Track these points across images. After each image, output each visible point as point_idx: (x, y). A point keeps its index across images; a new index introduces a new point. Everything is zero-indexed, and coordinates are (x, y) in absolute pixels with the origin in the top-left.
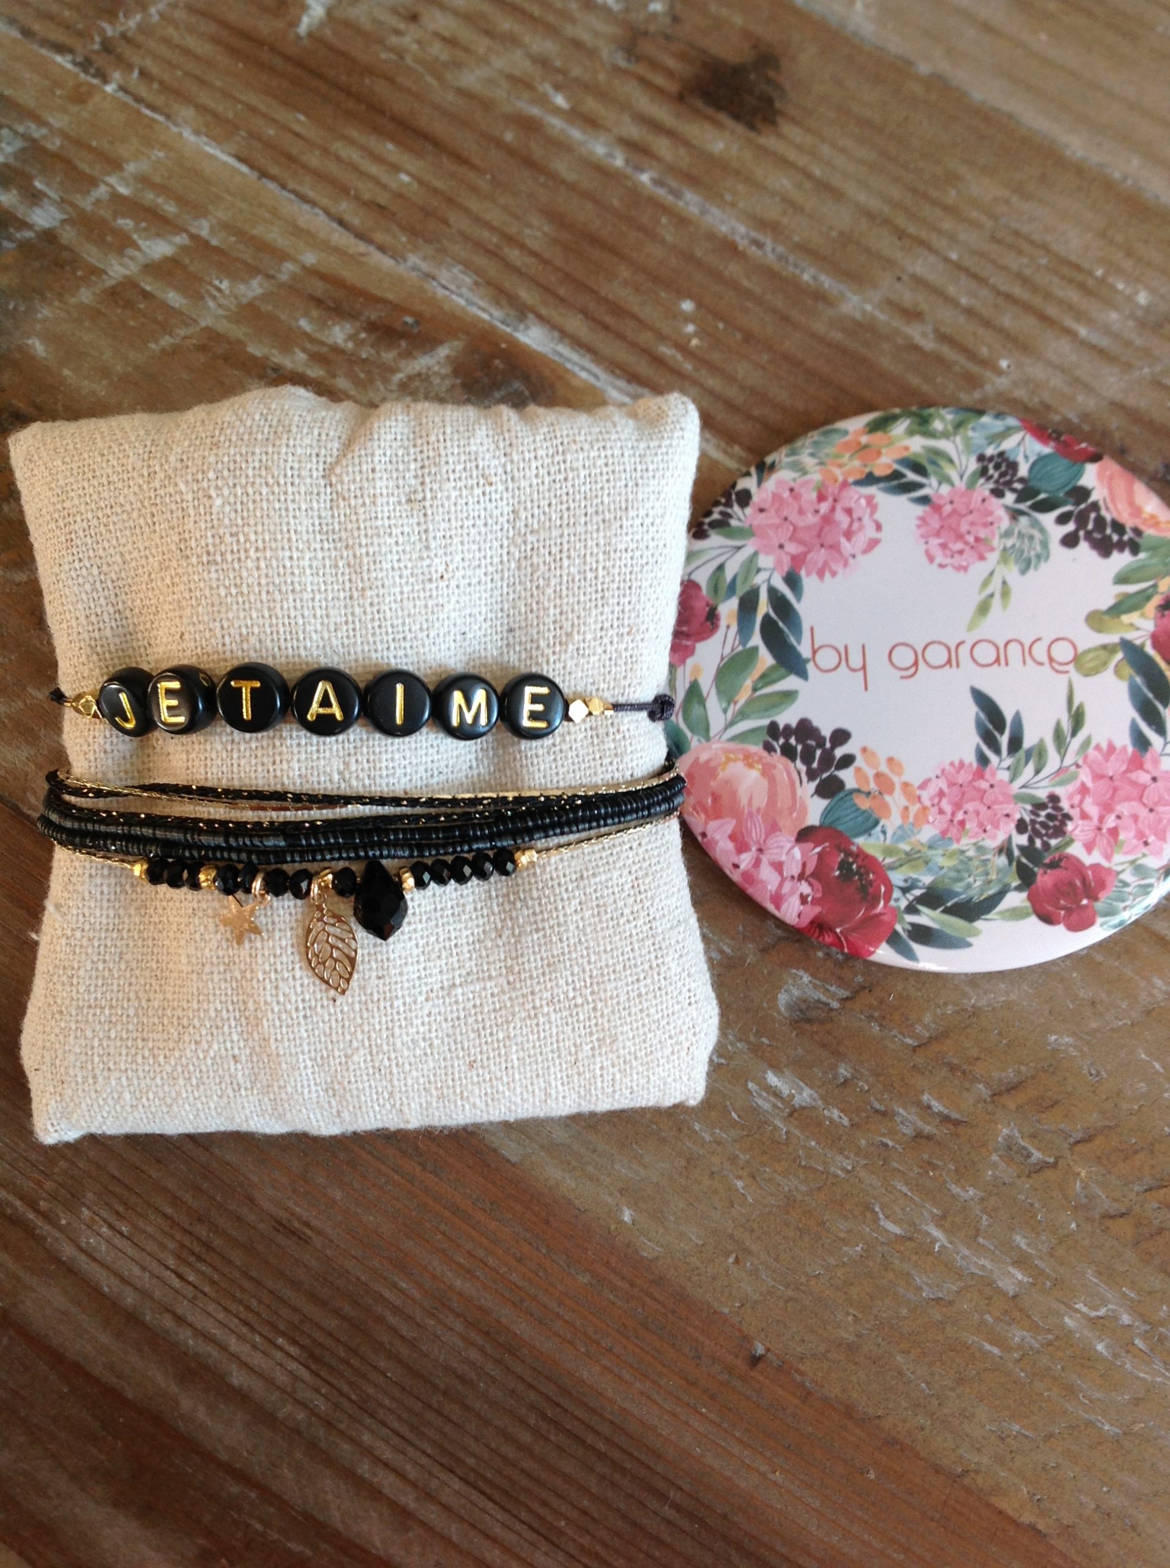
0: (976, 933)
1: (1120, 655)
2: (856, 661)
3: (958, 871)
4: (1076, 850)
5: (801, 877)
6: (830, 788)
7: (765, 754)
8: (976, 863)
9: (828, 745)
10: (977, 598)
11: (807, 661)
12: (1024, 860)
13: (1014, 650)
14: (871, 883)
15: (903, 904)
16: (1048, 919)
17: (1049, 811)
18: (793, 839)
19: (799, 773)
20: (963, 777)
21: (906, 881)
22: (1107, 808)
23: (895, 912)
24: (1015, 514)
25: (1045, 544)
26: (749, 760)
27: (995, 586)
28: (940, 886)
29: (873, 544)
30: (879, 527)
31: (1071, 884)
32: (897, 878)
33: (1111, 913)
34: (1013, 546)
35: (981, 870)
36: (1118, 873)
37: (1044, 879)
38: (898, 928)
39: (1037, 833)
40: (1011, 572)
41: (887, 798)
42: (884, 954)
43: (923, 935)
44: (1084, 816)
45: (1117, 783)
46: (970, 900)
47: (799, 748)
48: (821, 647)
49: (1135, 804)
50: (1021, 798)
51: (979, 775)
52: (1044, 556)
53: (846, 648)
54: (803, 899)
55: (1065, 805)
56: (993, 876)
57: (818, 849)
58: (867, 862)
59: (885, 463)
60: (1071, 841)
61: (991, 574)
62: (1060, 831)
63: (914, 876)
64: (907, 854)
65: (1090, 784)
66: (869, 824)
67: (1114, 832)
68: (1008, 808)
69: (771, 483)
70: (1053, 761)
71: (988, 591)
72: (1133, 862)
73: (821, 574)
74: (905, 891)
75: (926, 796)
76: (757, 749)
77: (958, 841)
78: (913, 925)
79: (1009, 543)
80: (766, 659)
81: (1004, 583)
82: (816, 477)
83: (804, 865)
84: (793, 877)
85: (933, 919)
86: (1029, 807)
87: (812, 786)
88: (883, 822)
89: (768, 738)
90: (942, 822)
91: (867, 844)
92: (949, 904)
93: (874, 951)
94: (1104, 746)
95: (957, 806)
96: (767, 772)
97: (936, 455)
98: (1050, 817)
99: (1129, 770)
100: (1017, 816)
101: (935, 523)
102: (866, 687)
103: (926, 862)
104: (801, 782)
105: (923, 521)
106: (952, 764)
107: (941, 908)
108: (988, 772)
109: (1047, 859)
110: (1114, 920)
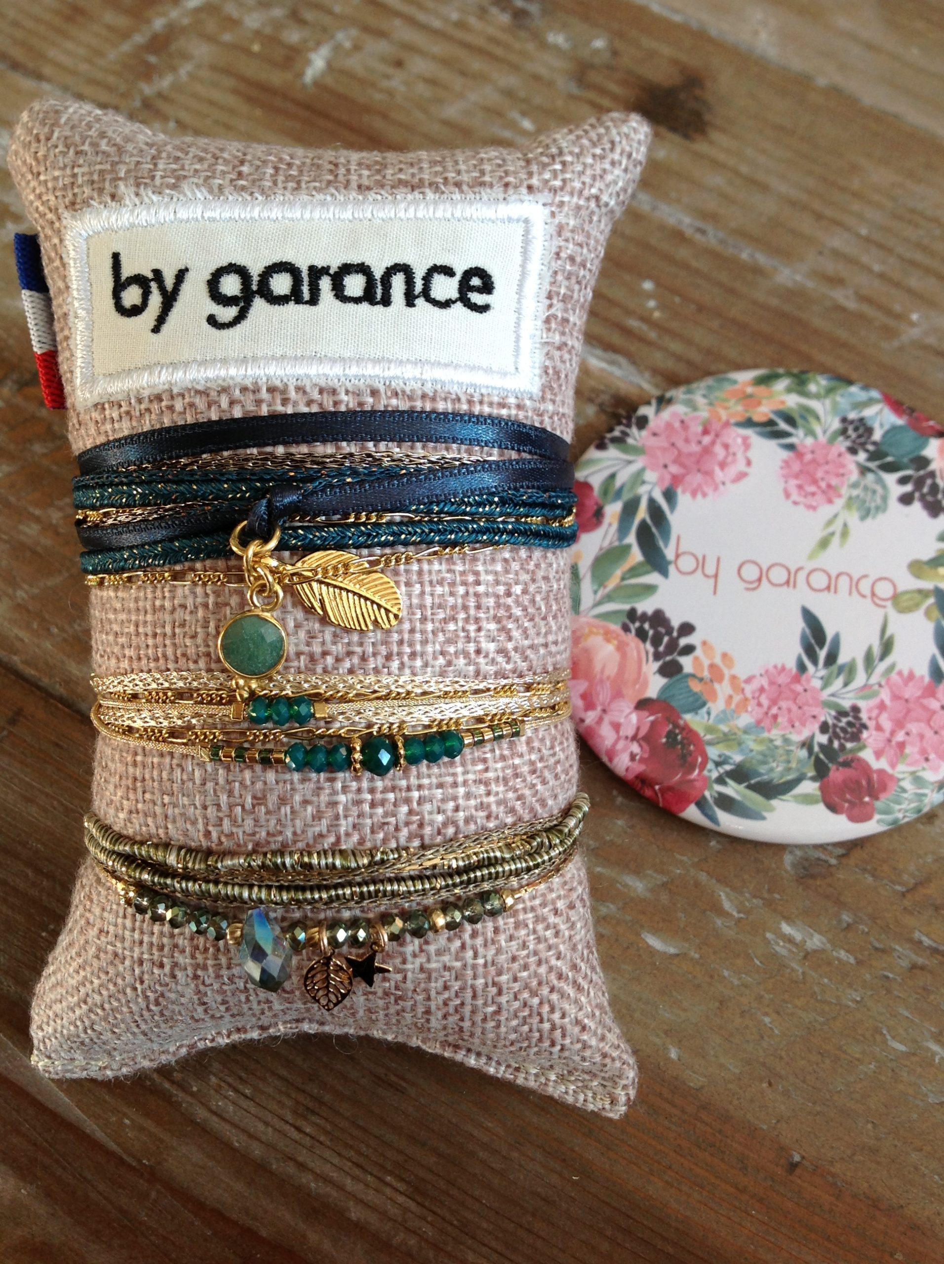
0: (771, 809)
1: (931, 600)
2: (710, 569)
3: (765, 756)
4: (867, 755)
5: (634, 738)
6: (670, 670)
7: (621, 632)
8: (781, 751)
9: (675, 634)
10: (819, 534)
11: (669, 563)
12: (822, 756)
13: (844, 582)
14: (690, 753)
15: (715, 775)
16: (833, 808)
17: (850, 719)
18: (632, 706)
19: (647, 653)
20: (783, 679)
21: (720, 756)
22: (899, 724)
23: (706, 780)
24: (864, 470)
25: (885, 499)
26: (608, 636)
27: (837, 526)
28: (748, 765)
29: (742, 476)
30: (749, 463)
31: (858, 783)
32: (713, 752)
33: (887, 811)
34: (858, 497)
35: (784, 758)
36: (899, 780)
37: (836, 774)
38: (707, 794)
39: (837, 736)
40: (853, 518)
41: (717, 686)
42: (692, 813)
43: (726, 803)
44: (879, 728)
45: (911, 705)
46: (771, 781)
47: (651, 633)
48: (684, 553)
49: (922, 725)
50: (827, 704)
51: (797, 679)
52: (882, 508)
53: (704, 558)
54: (633, 757)
55: (864, 716)
56: (794, 765)
57: (652, 718)
58: (690, 735)
59: (763, 412)
60: (864, 747)
61: (836, 516)
62: (856, 737)
63: (728, 753)
64: (725, 734)
65: (888, 702)
66: (698, 704)
67: (902, 746)
68: (816, 711)
69: (667, 414)
70: (860, 678)
71: (831, 529)
72: (913, 773)
73: (694, 494)
74: (718, 764)
75: (749, 689)
76: (616, 628)
77: (769, 731)
78: (720, 794)
79: (855, 492)
80: (636, 555)
81: (845, 525)
82: (704, 414)
83: (638, 729)
84: (627, 738)
85: (737, 792)
86: (833, 713)
87: (656, 665)
88: (709, 705)
89: (627, 621)
90: (759, 712)
91: (693, 720)
92: (753, 782)
93: (683, 809)
94: (906, 673)
95: (774, 702)
96: (621, 648)
97: (807, 412)
98: (850, 724)
99: (923, 696)
100: (822, 719)
101: (796, 467)
102: (715, 592)
103: (740, 744)
104: (647, 660)
105: (787, 463)
106: (775, 667)
107: (745, 784)
108: (804, 678)
109: (841, 759)
110: (888, 818)
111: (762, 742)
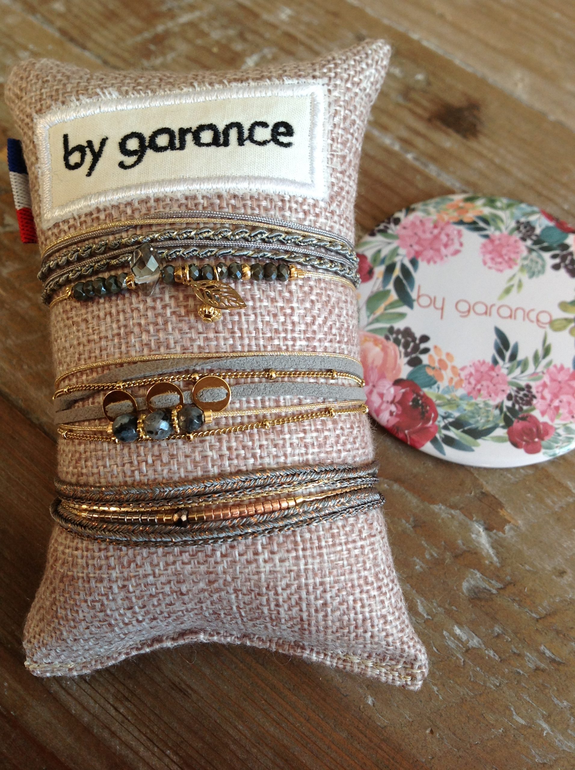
0: (477, 445)
1: (573, 324)
2: (439, 304)
3: (473, 413)
4: (536, 413)
5: (392, 402)
6: (415, 362)
7: (385, 340)
8: (483, 411)
9: (417, 342)
10: (505, 286)
11: (414, 300)
12: (508, 414)
13: (520, 314)
14: (427, 411)
15: (442, 424)
16: (516, 445)
17: (525, 392)
18: (391, 383)
19: (400, 352)
20: (484, 369)
21: (445, 413)
22: (555, 396)
23: (437, 428)
24: (530, 250)
25: (543, 266)
26: (376, 342)
27: (515, 282)
28: (463, 418)
29: (457, 252)
30: (461, 245)
31: (531, 430)
32: (441, 411)
33: (550, 448)
34: (527, 265)
35: (485, 414)
36: (556, 429)
37: (517, 425)
38: (438, 436)
39: (517, 402)
40: (524, 277)
41: (443, 372)
42: (428, 448)
43: (450, 441)
44: (543, 398)
45: (562, 385)
46: (477, 428)
48: (423, 295)
49: (570, 396)
50: (511, 384)
51: (492, 369)
52: (542, 271)
53: (435, 298)
54: (391, 414)
55: (534, 391)
56: (491, 419)
57: (403, 390)
58: (427, 401)
59: (470, 216)
60: (533, 409)
61: (514, 276)
62: (529, 403)
63: (450, 411)
64: (449, 400)
65: (548, 383)
66: (431, 382)
67: (557, 408)
68: (505, 387)
69: (412, 217)
70: (531, 369)
71: (512, 283)
72: (565, 425)
73: (429, 261)
74: (444, 418)
75: (463, 374)
76: (381, 337)
77: (476, 398)
78: (446, 436)
79: (526, 262)
80: (394, 296)
81: (520, 281)
82: (434, 217)
83: (395, 397)
84: (388, 402)
85: (456, 435)
86: (515, 388)
87: (406, 360)
88: (439, 383)
89: (388, 334)
90: (470, 388)
91: (429, 392)
92: (466, 428)
93: (423, 445)
94: (559, 366)
95: (478, 382)
96: (384, 349)
97: (496, 218)
98: (525, 395)
99: (570, 380)
100: (508, 392)
101: (490, 247)
102: (442, 317)
103: (458, 406)
104: (400, 356)
105: (484, 246)
106: (479, 361)
107: (461, 430)
108: (497, 368)
109: (520, 415)
110: (551, 452)
111: (471, 405)
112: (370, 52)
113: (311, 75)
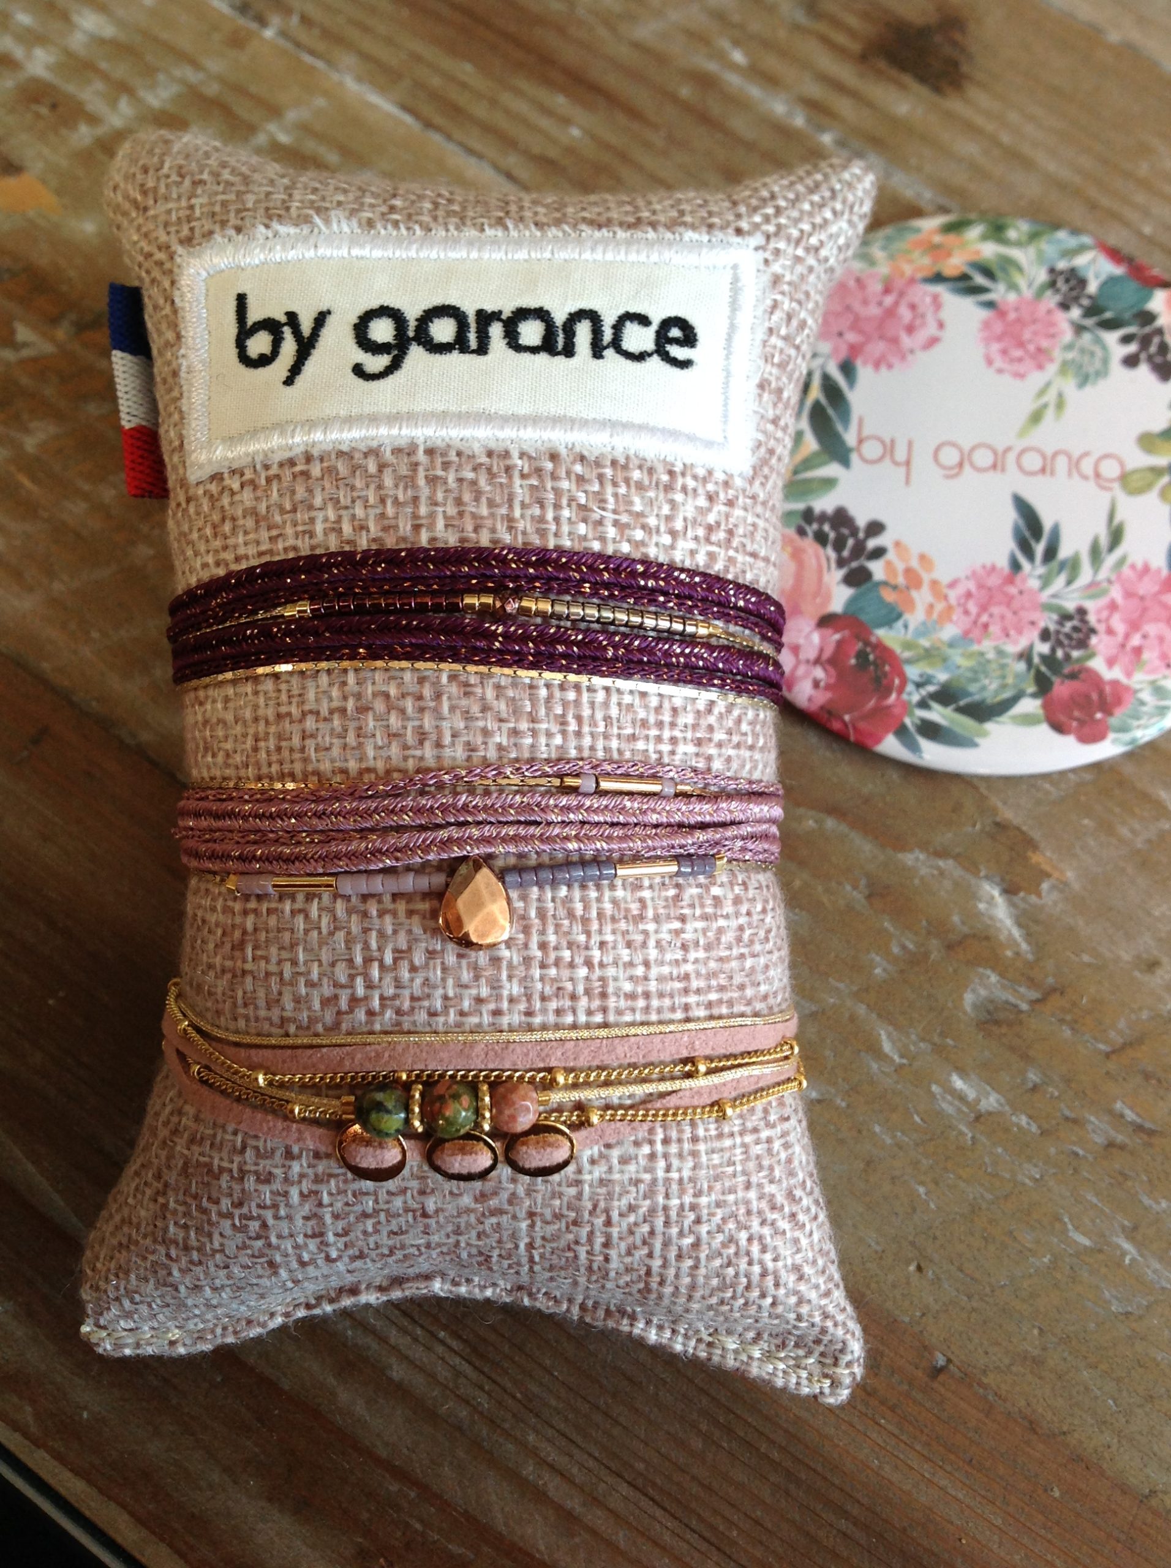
0: (985, 734)
1: (1166, 479)
2: (901, 454)
3: (975, 672)
4: (1097, 664)
5: (817, 661)
6: (857, 578)
7: (796, 537)
8: (994, 666)
9: (861, 535)
10: (1031, 406)
11: (851, 450)
12: (1043, 669)
13: (1062, 463)
14: (885, 674)
15: (916, 698)
16: (1059, 728)
17: (1075, 623)
18: (813, 622)
19: (828, 559)
20: (994, 581)
21: (921, 676)
22: (1134, 626)
23: (906, 707)
24: (1079, 329)
25: (1105, 362)
26: (783, 542)
27: (1051, 397)
28: (955, 684)
29: (932, 342)
30: (941, 326)
31: (1087, 697)
32: (912, 672)
33: (1124, 729)
34: (1073, 361)
35: (998, 673)
36: (1136, 691)
37: (1061, 689)
38: (908, 721)
39: (1059, 643)
40: (1069, 386)
41: (914, 594)
42: (890, 746)
43: (931, 731)
44: (1110, 632)
45: (1148, 603)
46: (983, 702)
47: (832, 535)
48: (869, 438)
49: (1162, 625)
50: (1048, 608)
51: (1010, 580)
52: (1102, 372)
53: (892, 442)
54: (816, 684)
55: (1092, 619)
56: (1010, 680)
57: (837, 636)
58: (885, 653)
59: (954, 265)
60: (1092, 656)
61: (1048, 385)
62: (1083, 644)
63: (929, 671)
64: (927, 650)
65: (1120, 600)
66: (892, 616)
67: (1138, 651)
70: (1086, 575)
71: (1042, 402)
72: (1153, 683)
73: (877, 366)
74: (919, 685)
75: (953, 595)
76: (790, 532)
77: (979, 642)
78: (923, 721)
79: (1069, 356)
80: (811, 444)
81: (1060, 396)
82: (884, 270)
83: (821, 650)
84: (808, 662)
85: (943, 716)
86: (1055, 617)
87: (840, 574)
88: (907, 616)
89: (803, 524)
90: (966, 622)
91: (886, 636)
92: (962, 703)
93: (880, 741)
94: (1139, 565)
95: (984, 608)
96: (798, 556)
97: (1007, 263)
98: (1075, 629)
99: (1161, 592)
100: (1042, 624)
101: (998, 328)
102: (907, 483)
103: (945, 660)
104: (829, 568)
105: (986, 325)
106: (984, 567)
107: (953, 706)
108: (1018, 579)
109: (1066, 670)
110: (1126, 737)
111: (970, 656)
112: (838, 187)
113: (733, 225)
